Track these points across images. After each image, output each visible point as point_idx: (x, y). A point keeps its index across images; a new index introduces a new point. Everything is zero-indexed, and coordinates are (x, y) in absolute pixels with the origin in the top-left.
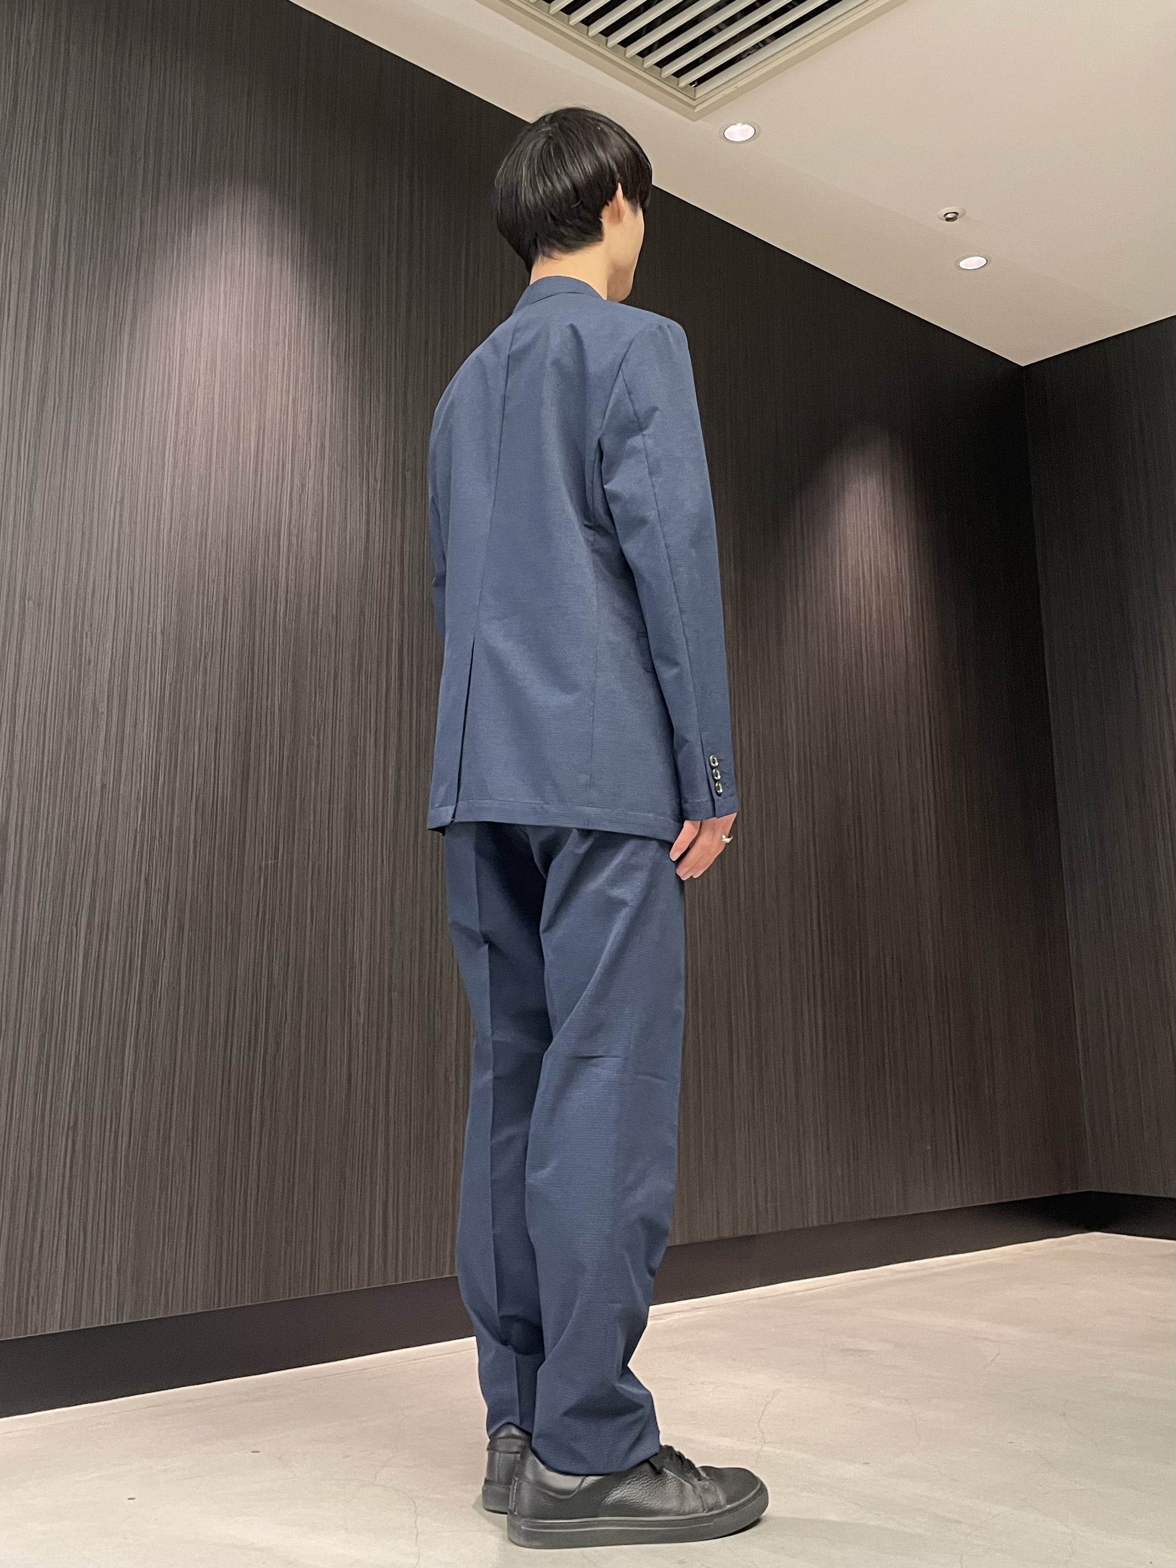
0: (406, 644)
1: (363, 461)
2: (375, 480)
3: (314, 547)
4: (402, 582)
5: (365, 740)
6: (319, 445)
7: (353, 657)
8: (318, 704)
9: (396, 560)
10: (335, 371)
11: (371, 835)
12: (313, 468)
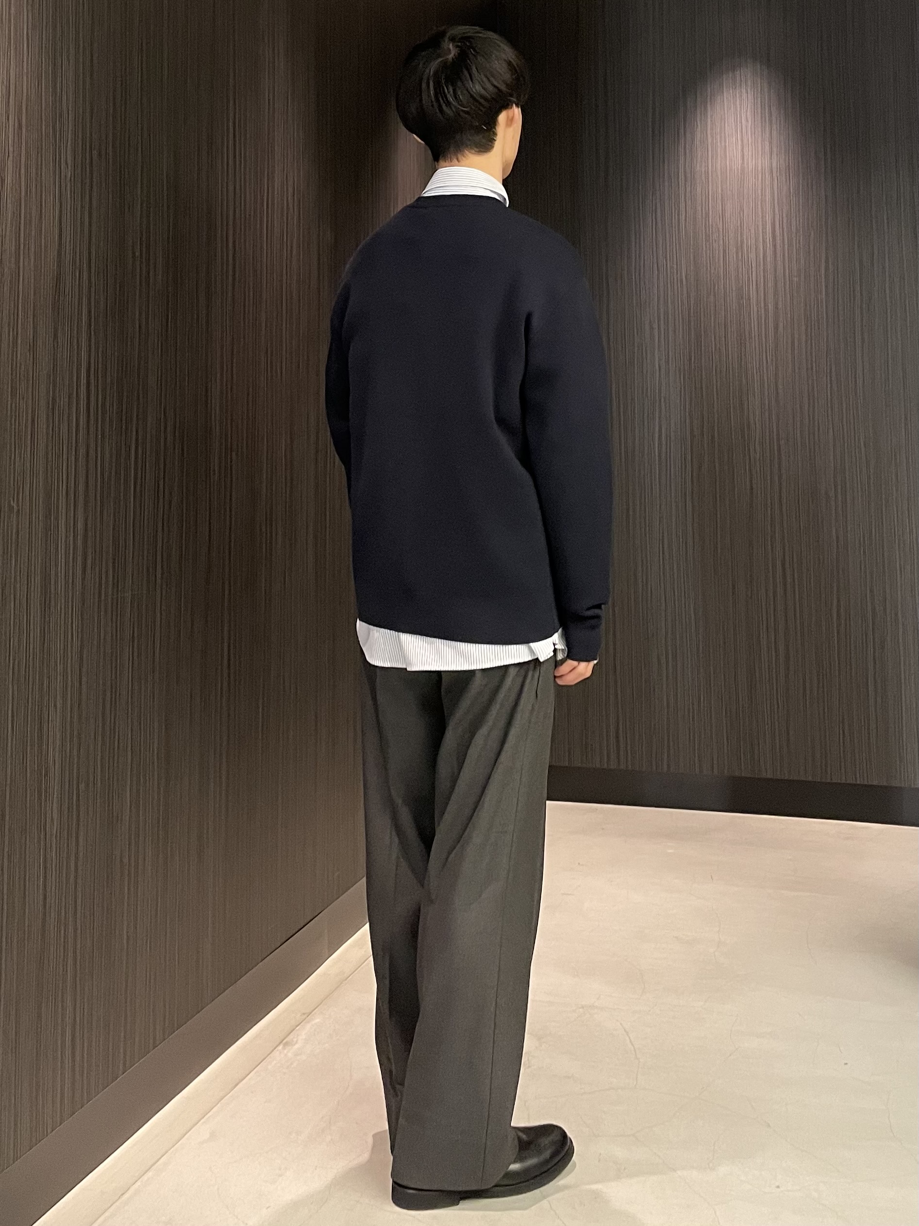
0: (92, 365)
1: (56, 141)
2: (67, 164)
3: (13, 259)
4: (90, 288)
5: (58, 494)
6: (16, 125)
7: (48, 392)
8: (17, 459)
9: (85, 265)
10: (30, 26)
11: (63, 607)
12: (11, 155)
